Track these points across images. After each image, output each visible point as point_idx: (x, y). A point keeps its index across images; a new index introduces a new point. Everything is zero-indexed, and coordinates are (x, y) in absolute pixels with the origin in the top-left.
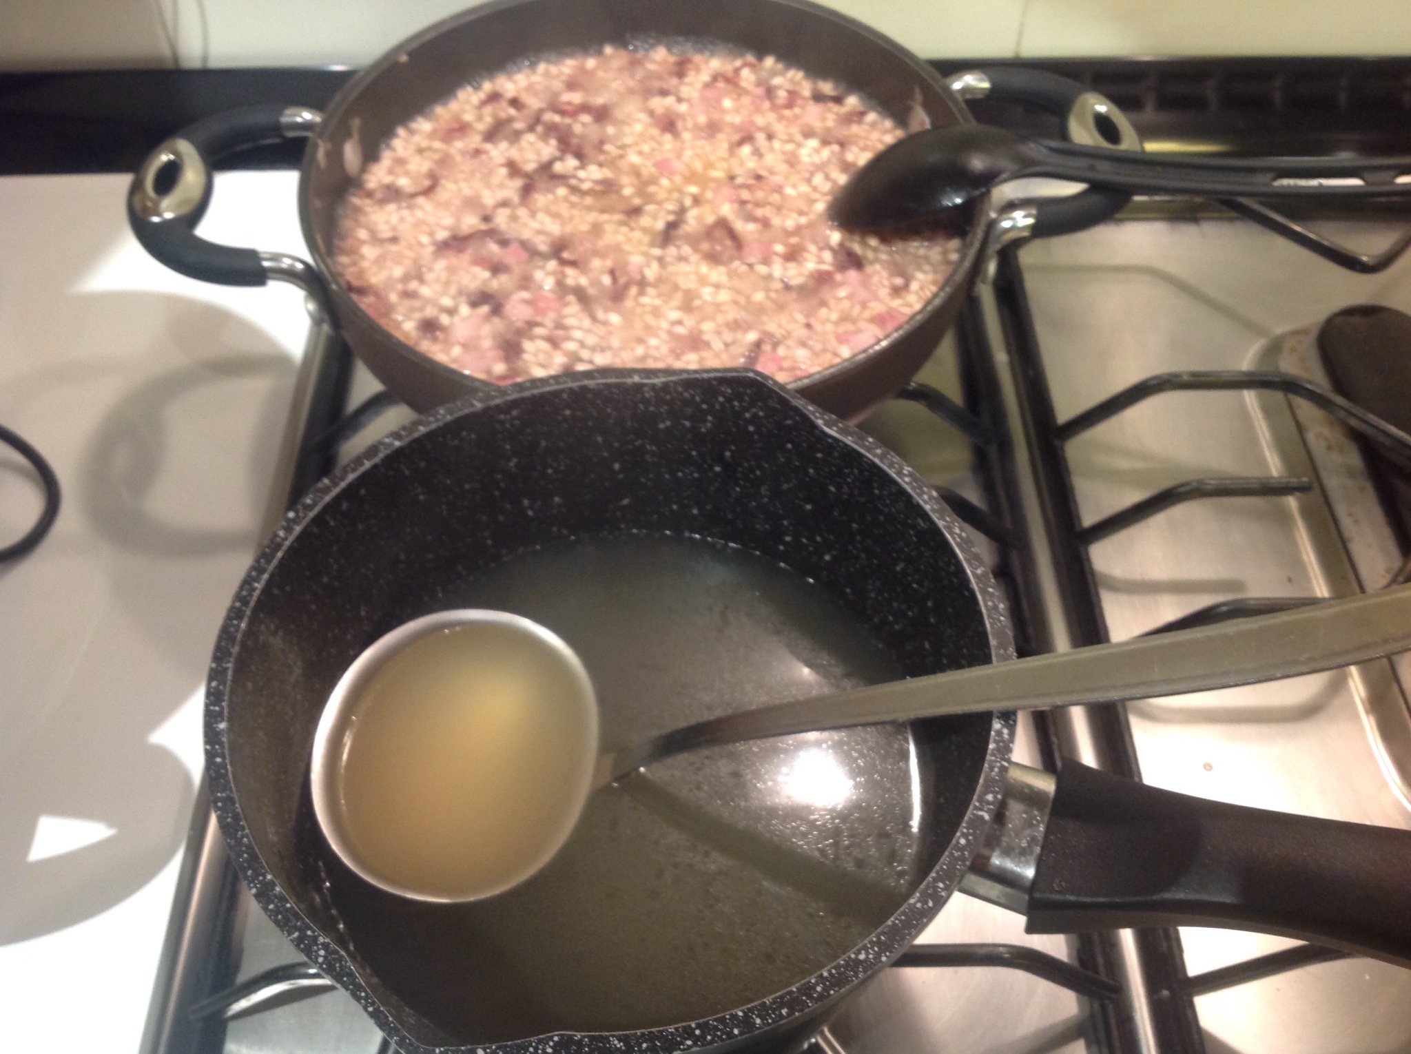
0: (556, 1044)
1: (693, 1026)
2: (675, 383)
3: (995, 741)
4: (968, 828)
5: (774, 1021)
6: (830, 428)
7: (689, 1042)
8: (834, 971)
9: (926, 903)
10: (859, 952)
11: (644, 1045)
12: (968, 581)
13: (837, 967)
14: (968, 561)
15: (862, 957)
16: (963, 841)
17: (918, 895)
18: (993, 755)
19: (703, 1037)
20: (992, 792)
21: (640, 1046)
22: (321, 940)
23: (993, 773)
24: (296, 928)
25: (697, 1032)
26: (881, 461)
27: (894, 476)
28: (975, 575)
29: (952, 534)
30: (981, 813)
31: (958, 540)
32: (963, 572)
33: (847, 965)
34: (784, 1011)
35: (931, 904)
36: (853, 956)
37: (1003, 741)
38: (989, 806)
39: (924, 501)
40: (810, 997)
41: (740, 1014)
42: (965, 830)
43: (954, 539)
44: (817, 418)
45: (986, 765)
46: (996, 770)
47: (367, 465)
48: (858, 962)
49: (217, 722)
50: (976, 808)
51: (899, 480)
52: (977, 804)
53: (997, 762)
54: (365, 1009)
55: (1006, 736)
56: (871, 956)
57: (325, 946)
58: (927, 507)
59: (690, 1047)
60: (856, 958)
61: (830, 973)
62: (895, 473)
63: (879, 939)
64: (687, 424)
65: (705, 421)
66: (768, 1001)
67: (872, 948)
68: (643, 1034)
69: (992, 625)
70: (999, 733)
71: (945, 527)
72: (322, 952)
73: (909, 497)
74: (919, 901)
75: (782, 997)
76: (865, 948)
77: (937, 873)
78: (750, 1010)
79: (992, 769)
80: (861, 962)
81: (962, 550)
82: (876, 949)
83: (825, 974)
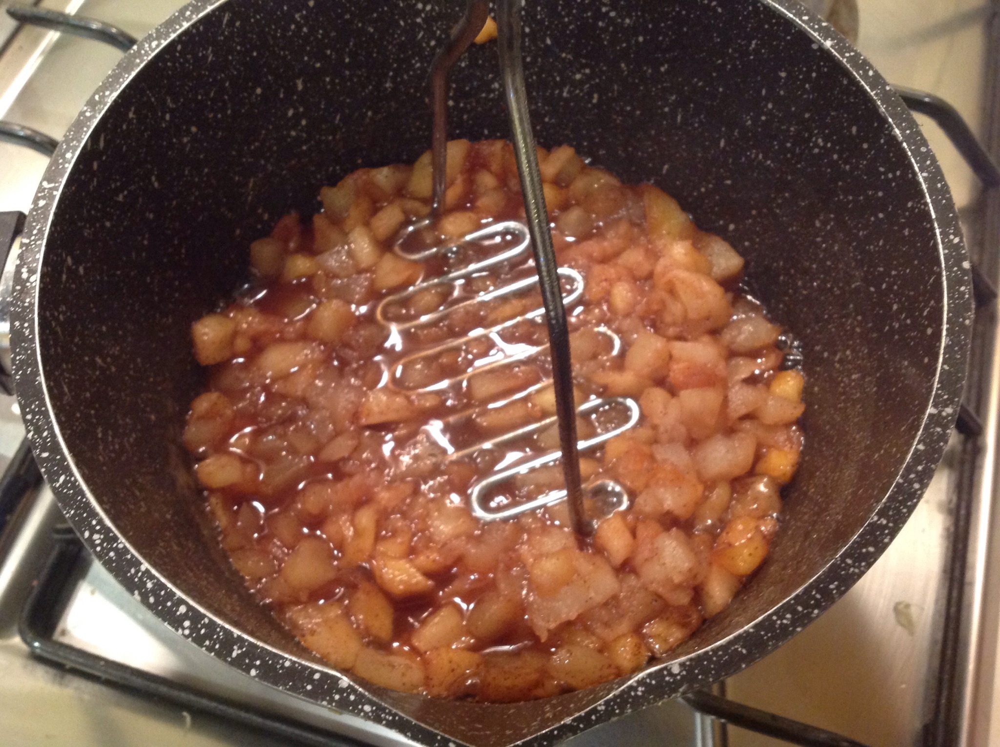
6: (324, 675)
8: (178, 27)
13: (175, 32)
15: (154, 44)
16: (68, 156)
20: (39, 209)
23: (38, 227)
28: (67, 470)
29: (106, 530)
31: (94, 522)
36: (162, 41)
38: (43, 194)
39: (152, 577)
42: (67, 165)
43: (100, 522)
46: (35, 232)
48: (158, 38)
52: (55, 193)
53: (33, 240)
56: (147, 45)
58: (145, 565)
62: (204, 616)
67: (146, 52)
79: (41, 231)
80: (154, 40)
81: (88, 504)
82: (143, 52)
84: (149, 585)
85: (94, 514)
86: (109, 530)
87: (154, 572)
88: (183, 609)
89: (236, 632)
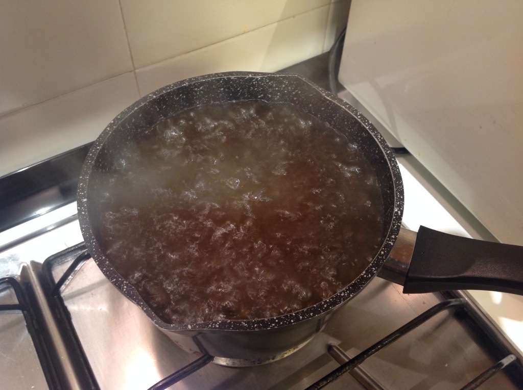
0: (220, 324)
1: (275, 318)
2: (266, 78)
3: (395, 216)
4: (384, 248)
5: (307, 318)
6: (328, 97)
7: (273, 325)
9: (368, 275)
10: (341, 293)
11: (256, 325)
12: (384, 156)
13: (332, 298)
14: (384, 148)
16: (382, 253)
17: (364, 272)
18: (394, 220)
19: (278, 323)
20: (394, 235)
21: (254, 325)
22: (125, 282)
23: (395, 228)
24: (115, 278)
25: (277, 321)
26: (349, 110)
27: (354, 116)
28: (387, 154)
29: (377, 138)
30: (390, 242)
32: (382, 152)
33: (336, 297)
34: (311, 314)
35: (370, 276)
37: (398, 216)
38: (393, 240)
39: (366, 125)
40: (322, 309)
41: (294, 314)
43: (378, 140)
44: (323, 93)
45: (392, 225)
46: (396, 226)
47: (143, 104)
49: (83, 199)
50: (387, 240)
51: (356, 118)
53: (396, 223)
54: (143, 309)
55: (400, 214)
56: (346, 295)
57: (126, 285)
59: (274, 326)
60: (340, 295)
61: (330, 300)
62: (354, 114)
63: (349, 288)
64: (270, 96)
65: (277, 95)
66: (305, 310)
67: (346, 292)
68: (255, 321)
69: (394, 172)
70: (397, 213)
71: (374, 135)
72: (125, 287)
73: (360, 124)
74: (365, 274)
75: (310, 309)
76: (344, 292)
77: (372, 264)
78: (298, 313)
79: (394, 226)
80: (342, 296)
81: (381, 144)
82: (348, 292)
83: (328, 301)
84: (367, 124)
85: (380, 142)
86: (376, 137)
87: (365, 126)
88: (359, 117)
89: (347, 110)
